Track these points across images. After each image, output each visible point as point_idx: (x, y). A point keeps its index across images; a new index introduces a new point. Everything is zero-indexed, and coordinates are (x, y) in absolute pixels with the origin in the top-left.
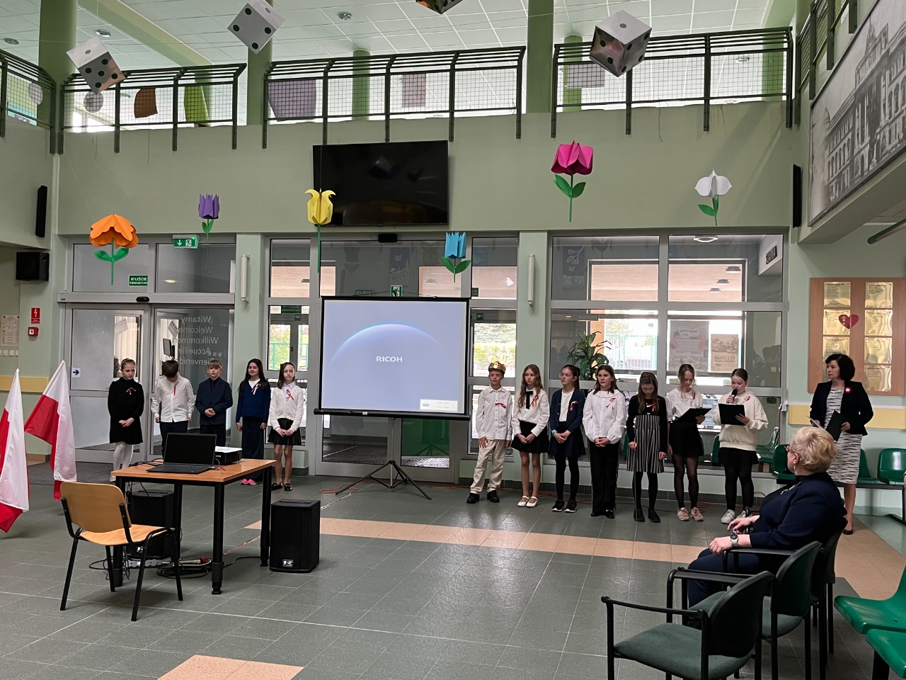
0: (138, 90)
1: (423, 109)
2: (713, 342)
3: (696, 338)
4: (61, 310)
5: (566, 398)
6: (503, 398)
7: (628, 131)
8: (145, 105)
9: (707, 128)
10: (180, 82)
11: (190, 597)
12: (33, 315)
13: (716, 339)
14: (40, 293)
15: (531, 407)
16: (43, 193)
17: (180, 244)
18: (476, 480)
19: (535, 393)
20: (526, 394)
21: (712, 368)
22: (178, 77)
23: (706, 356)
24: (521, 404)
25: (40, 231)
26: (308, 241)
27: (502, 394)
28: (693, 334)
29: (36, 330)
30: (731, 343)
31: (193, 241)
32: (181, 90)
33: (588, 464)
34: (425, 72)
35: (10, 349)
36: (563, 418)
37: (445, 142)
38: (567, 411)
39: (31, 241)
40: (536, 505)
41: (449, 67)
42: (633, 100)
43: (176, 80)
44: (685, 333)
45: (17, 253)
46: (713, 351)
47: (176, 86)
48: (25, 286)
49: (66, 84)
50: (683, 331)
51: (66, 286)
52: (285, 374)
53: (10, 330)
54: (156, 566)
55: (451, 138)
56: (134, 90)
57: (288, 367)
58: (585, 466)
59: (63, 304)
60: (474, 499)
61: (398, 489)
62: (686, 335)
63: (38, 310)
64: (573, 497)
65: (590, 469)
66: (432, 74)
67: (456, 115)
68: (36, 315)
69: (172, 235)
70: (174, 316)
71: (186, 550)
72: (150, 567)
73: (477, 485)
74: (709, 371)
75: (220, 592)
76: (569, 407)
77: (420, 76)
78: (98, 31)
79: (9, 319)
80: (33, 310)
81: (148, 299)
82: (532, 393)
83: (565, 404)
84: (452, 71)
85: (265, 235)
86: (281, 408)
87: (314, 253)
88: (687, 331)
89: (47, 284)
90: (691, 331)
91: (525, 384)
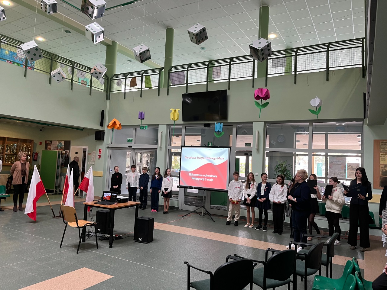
0: (131, 78)
1: (219, 79)
2: (348, 166)
3: (340, 164)
4: (108, 150)
5: (263, 186)
6: (239, 185)
7: (295, 83)
8: (133, 84)
9: (328, 80)
10: (143, 75)
11: (101, 248)
12: (100, 152)
13: (349, 165)
14: (102, 144)
15: (250, 188)
16: (103, 112)
17: (142, 128)
18: (229, 216)
19: (252, 183)
20: (249, 184)
21: (348, 177)
22: (143, 73)
23: (345, 172)
24: (246, 187)
25: (102, 124)
26: (181, 127)
27: (238, 183)
28: (339, 163)
29: (100, 156)
30: (356, 167)
31: (146, 127)
32: (144, 78)
33: (272, 212)
34: (220, 66)
35: (93, 162)
36: (262, 193)
37: (226, 91)
38: (264, 191)
39: (100, 128)
40: (253, 227)
41: (229, 63)
42: (297, 71)
43: (142, 74)
44: (335, 162)
45: (96, 132)
46: (347, 170)
47: (142, 76)
48: (98, 142)
49: (112, 78)
50: (335, 161)
51: (110, 142)
52: (168, 173)
53: (94, 156)
54: (101, 236)
55: (229, 89)
56: (130, 78)
57: (168, 170)
58: (270, 213)
59: (108, 148)
60: (229, 223)
61: (205, 217)
62: (336, 163)
63: (101, 150)
64: (265, 225)
65: (272, 214)
66: (223, 66)
67: (231, 80)
68: (100, 151)
69: (140, 125)
70: (148, 152)
71: (115, 231)
72: (99, 236)
73: (229, 218)
74: (346, 178)
75: (112, 247)
76: (265, 190)
77: (218, 67)
78: (128, 60)
79: (94, 152)
80: (100, 150)
81: (132, 146)
82: (251, 183)
83: (263, 188)
84: (230, 65)
85: (167, 125)
86: (166, 185)
87: (183, 131)
88: (337, 161)
89: (103, 142)
90: (338, 162)
91: (248, 179)
